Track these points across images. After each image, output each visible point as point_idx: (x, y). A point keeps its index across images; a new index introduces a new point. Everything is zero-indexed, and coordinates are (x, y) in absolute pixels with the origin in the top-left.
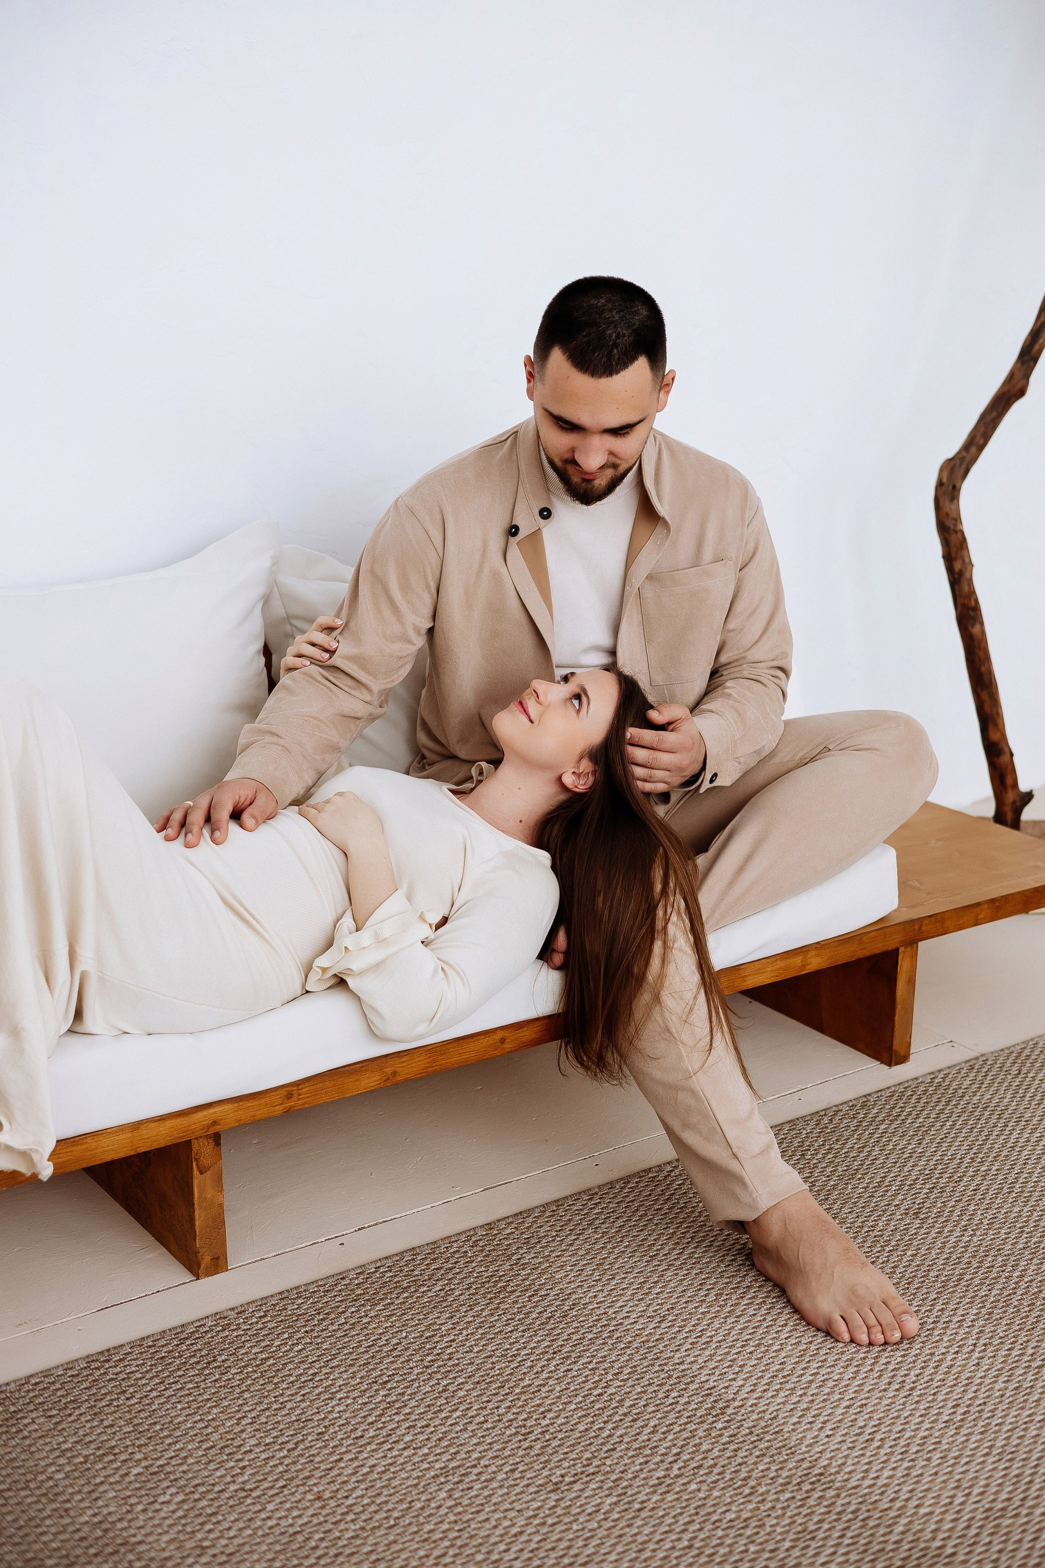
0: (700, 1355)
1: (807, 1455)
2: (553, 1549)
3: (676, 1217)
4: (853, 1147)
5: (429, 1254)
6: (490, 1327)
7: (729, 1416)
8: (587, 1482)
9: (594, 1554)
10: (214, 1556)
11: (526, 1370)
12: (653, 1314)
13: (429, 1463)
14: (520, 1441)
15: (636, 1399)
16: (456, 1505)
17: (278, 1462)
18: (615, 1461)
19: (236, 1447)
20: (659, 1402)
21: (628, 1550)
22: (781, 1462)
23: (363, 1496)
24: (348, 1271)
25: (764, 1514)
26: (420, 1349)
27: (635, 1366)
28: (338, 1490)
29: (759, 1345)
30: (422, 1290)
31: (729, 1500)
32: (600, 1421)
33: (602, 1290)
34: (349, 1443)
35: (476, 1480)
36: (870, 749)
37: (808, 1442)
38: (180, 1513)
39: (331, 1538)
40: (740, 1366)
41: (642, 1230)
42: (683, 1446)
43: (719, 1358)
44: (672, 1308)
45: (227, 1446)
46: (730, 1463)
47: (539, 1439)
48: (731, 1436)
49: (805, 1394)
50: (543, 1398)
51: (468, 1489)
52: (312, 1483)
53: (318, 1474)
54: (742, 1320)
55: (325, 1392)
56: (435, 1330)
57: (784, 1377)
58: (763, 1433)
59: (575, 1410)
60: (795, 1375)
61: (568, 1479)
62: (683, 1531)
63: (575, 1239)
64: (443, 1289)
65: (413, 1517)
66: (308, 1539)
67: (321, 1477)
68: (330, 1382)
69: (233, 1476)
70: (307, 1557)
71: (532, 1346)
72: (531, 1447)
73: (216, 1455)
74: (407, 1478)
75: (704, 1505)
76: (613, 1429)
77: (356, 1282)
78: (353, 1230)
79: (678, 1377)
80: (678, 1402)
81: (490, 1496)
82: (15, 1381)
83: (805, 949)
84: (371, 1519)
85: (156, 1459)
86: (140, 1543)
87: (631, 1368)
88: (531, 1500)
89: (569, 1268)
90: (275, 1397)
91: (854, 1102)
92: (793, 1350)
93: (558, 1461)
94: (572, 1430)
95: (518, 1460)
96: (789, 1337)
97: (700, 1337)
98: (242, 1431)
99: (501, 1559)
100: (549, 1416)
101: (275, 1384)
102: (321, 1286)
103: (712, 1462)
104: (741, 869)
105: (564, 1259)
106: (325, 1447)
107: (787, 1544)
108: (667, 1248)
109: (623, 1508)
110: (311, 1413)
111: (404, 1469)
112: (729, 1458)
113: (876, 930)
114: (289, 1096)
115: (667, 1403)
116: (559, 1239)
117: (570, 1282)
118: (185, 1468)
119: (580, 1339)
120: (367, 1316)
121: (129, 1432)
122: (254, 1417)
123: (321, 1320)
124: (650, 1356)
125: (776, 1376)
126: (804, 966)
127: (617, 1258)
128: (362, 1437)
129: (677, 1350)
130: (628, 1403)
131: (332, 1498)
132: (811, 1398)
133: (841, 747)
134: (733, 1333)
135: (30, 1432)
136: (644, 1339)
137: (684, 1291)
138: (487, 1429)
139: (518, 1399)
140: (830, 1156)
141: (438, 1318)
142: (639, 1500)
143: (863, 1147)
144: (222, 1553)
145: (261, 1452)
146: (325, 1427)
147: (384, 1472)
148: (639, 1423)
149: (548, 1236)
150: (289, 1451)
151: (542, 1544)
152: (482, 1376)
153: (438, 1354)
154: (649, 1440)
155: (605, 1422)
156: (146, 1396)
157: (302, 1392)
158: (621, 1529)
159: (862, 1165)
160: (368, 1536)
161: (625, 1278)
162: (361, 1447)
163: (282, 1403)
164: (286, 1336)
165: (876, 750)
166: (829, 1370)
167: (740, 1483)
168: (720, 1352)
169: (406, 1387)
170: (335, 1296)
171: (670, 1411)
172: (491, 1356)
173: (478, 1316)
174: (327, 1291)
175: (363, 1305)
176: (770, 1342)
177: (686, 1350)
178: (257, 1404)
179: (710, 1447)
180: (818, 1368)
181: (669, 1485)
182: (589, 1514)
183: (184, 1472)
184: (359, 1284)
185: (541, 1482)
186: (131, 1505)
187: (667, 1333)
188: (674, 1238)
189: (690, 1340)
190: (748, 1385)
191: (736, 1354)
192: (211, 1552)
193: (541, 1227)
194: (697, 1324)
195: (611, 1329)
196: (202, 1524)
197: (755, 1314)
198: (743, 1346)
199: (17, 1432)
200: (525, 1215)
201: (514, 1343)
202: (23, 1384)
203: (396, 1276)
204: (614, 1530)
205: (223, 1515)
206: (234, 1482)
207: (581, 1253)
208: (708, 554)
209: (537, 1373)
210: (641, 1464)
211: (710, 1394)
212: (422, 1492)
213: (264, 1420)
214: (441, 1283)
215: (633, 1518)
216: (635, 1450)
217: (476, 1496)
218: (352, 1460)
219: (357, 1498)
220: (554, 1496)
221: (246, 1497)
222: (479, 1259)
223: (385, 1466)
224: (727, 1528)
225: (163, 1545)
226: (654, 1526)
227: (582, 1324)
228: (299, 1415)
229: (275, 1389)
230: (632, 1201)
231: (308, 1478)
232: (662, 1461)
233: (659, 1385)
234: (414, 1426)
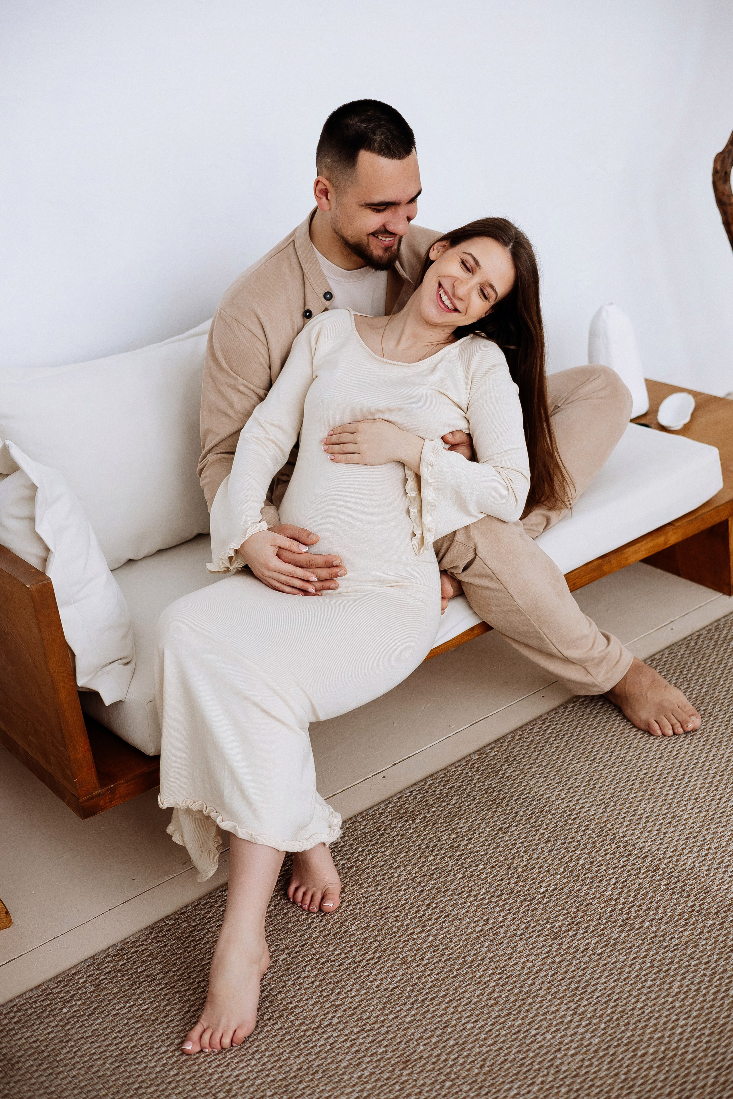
0: (636, 828)
1: (718, 892)
2: (563, 979)
3: (603, 729)
4: (714, 662)
5: (443, 777)
6: (493, 826)
7: (662, 870)
8: (577, 929)
9: (590, 979)
10: (345, 1010)
11: (522, 854)
12: (600, 802)
13: (471, 928)
14: (528, 906)
15: (599, 866)
16: (494, 956)
17: (373, 940)
18: (593, 912)
19: (344, 933)
20: (614, 866)
21: (612, 974)
22: (702, 899)
23: (432, 957)
24: (392, 797)
25: (697, 938)
26: (450, 847)
27: (594, 842)
28: (416, 955)
29: (674, 816)
30: (443, 805)
31: (672, 930)
32: (578, 885)
33: (563, 790)
34: (416, 920)
35: (504, 937)
36: (586, 399)
37: (718, 883)
38: (317, 984)
39: (418, 989)
40: (665, 833)
41: (582, 742)
42: (635, 895)
43: (649, 829)
44: (612, 797)
45: (338, 933)
46: (669, 904)
47: (540, 903)
48: (666, 885)
49: (710, 848)
50: (537, 873)
51: (500, 944)
52: (398, 952)
53: (400, 945)
54: (660, 799)
55: (394, 886)
56: (458, 833)
57: (694, 837)
58: (687, 880)
59: (560, 878)
60: (702, 835)
61: (564, 929)
62: (645, 956)
63: (539, 754)
64: (457, 802)
65: (468, 968)
66: (403, 991)
67: (403, 947)
68: (396, 879)
69: (346, 953)
70: (405, 1004)
71: (524, 836)
72: (535, 909)
73: (332, 940)
74: (459, 941)
75: (656, 936)
76: (587, 889)
77: (399, 804)
78: (389, 766)
79: (624, 847)
80: (627, 864)
81: (515, 947)
82: (191, 904)
84: (441, 972)
85: (294, 947)
86: (295, 1007)
87: (592, 844)
88: (543, 946)
89: (538, 776)
90: (362, 894)
91: (710, 627)
92: (697, 817)
93: (555, 917)
94: (560, 893)
95: (529, 919)
96: (693, 808)
97: (633, 815)
98: (346, 921)
99: (531, 990)
100: (543, 886)
101: (361, 884)
102: (376, 810)
103: (656, 905)
105: (534, 770)
106: (401, 925)
107: (715, 957)
108: (601, 753)
109: (603, 945)
110: (387, 902)
111: (455, 935)
112: (667, 901)
115: (620, 866)
116: (527, 756)
117: (540, 787)
118: (313, 951)
119: (554, 827)
120: (410, 828)
121: (272, 931)
122: (351, 910)
123: (381, 835)
124: (603, 834)
125: (689, 837)
127: (569, 764)
128: (424, 915)
129: (620, 827)
130: (594, 869)
131: (413, 961)
132: (715, 851)
133: (567, 402)
134: (655, 810)
135: (208, 939)
136: (597, 821)
137: (618, 783)
138: (505, 900)
139: (521, 875)
140: (700, 670)
141: (458, 823)
142: (613, 938)
143: (721, 660)
144: (350, 1008)
145: (360, 934)
146: (399, 911)
147: (443, 938)
148: (604, 883)
149: (519, 754)
150: (378, 931)
151: (555, 977)
152: (494, 862)
153: (463, 850)
154: (612, 894)
155: (581, 885)
156: (278, 904)
157: (379, 889)
158: (605, 960)
159: (722, 674)
160: (441, 985)
161: (576, 779)
162: (425, 922)
163: (367, 898)
164: (360, 849)
165: (590, 397)
166: (723, 829)
167: (677, 917)
168: (649, 824)
169: (446, 876)
170: (387, 816)
171: (623, 872)
172: (498, 847)
173: (484, 819)
174: (381, 813)
175: (407, 821)
176: (681, 813)
177: (626, 826)
178: (351, 900)
179: (653, 894)
180: (716, 828)
181: (631, 925)
182: (582, 952)
183: (314, 954)
184: (401, 805)
185: (546, 933)
186: (284, 982)
187: (611, 815)
188: (605, 745)
189: (628, 819)
190: (671, 846)
191: (660, 824)
192: (342, 1008)
193: (514, 748)
194: (630, 807)
195: (574, 817)
196: (333, 989)
197: (668, 794)
198: (663, 819)
199: (200, 940)
200: (502, 741)
201: (511, 835)
202: (197, 905)
203: (424, 796)
204: (600, 961)
205: (345, 982)
206: (347, 957)
207: (544, 764)
209: (530, 855)
210: (610, 912)
211: (647, 856)
212: (471, 950)
213: (358, 911)
214: (455, 798)
215: (611, 951)
216: (605, 902)
217: (507, 948)
218: (420, 932)
219: (429, 959)
220: (557, 942)
221: (357, 967)
222: (477, 777)
223: (442, 934)
224: (674, 950)
225: (311, 1007)
226: (626, 955)
227: (554, 816)
228: (380, 905)
229: (360, 888)
230: (572, 721)
231: (394, 949)
232: (624, 908)
233: (612, 854)
234: (456, 904)
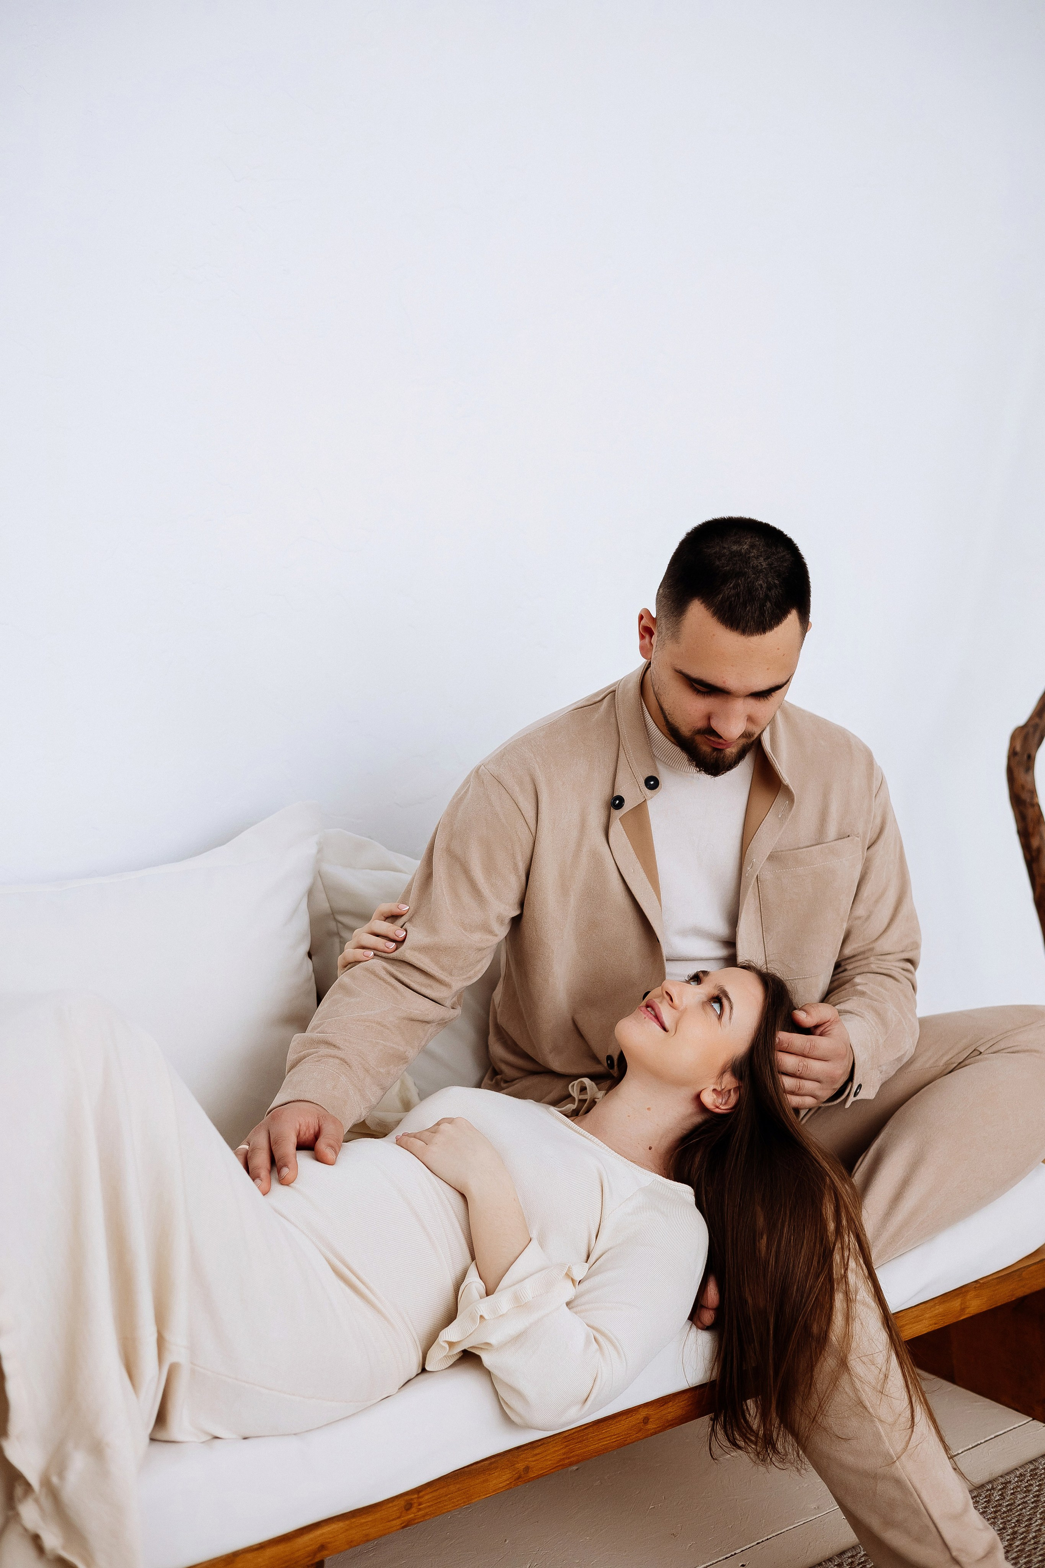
36: (1027, 1051)
83: (964, 1290)
91: (1021, 1471)
104: (897, 1198)
113: (1035, 1264)
114: (409, 1506)
126: (963, 1310)
133: (995, 1049)
165: (1035, 1051)
208: (832, 831)
